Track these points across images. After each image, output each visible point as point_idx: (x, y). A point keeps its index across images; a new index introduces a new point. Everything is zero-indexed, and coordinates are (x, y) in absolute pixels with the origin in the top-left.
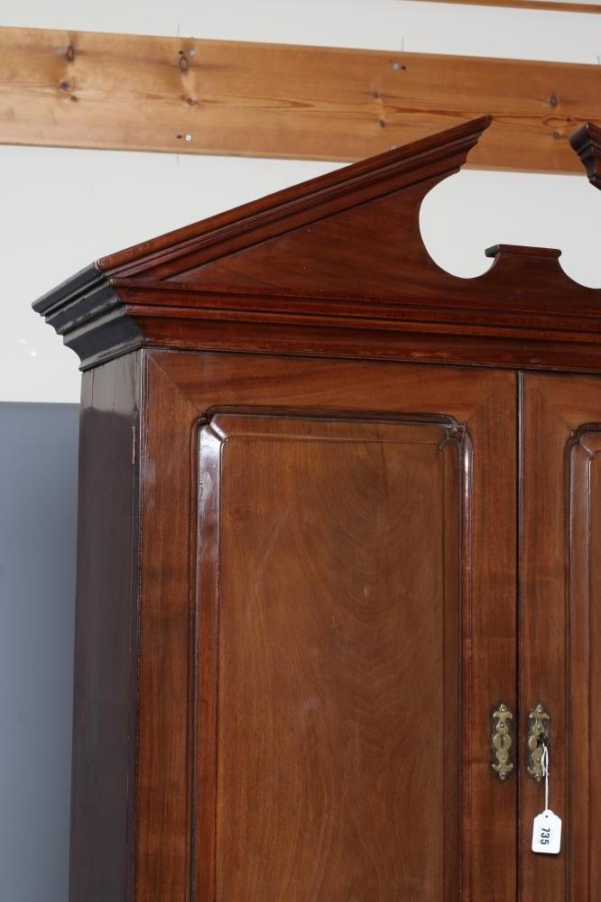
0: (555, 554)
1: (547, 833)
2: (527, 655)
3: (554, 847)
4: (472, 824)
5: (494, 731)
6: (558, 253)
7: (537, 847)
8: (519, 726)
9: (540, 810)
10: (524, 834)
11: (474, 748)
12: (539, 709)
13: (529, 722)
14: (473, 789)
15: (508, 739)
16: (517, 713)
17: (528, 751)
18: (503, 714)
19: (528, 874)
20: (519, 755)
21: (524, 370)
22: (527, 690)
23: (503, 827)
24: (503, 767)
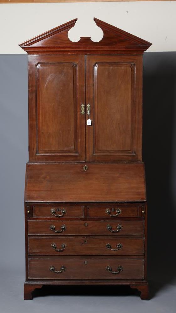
0: (91, 82)
1: (89, 122)
2: (87, 97)
3: (90, 124)
4: (78, 121)
5: (81, 108)
6: (90, 37)
7: (88, 124)
8: (85, 107)
9: (88, 119)
10: (86, 122)
11: (78, 110)
12: (89, 104)
13: (87, 107)
14: (78, 116)
15: (84, 109)
16: (85, 105)
17: (87, 111)
18: (83, 105)
19: (87, 128)
20: (86, 111)
21: (87, 55)
22: (87, 102)
23: (83, 121)
24: (83, 112)
